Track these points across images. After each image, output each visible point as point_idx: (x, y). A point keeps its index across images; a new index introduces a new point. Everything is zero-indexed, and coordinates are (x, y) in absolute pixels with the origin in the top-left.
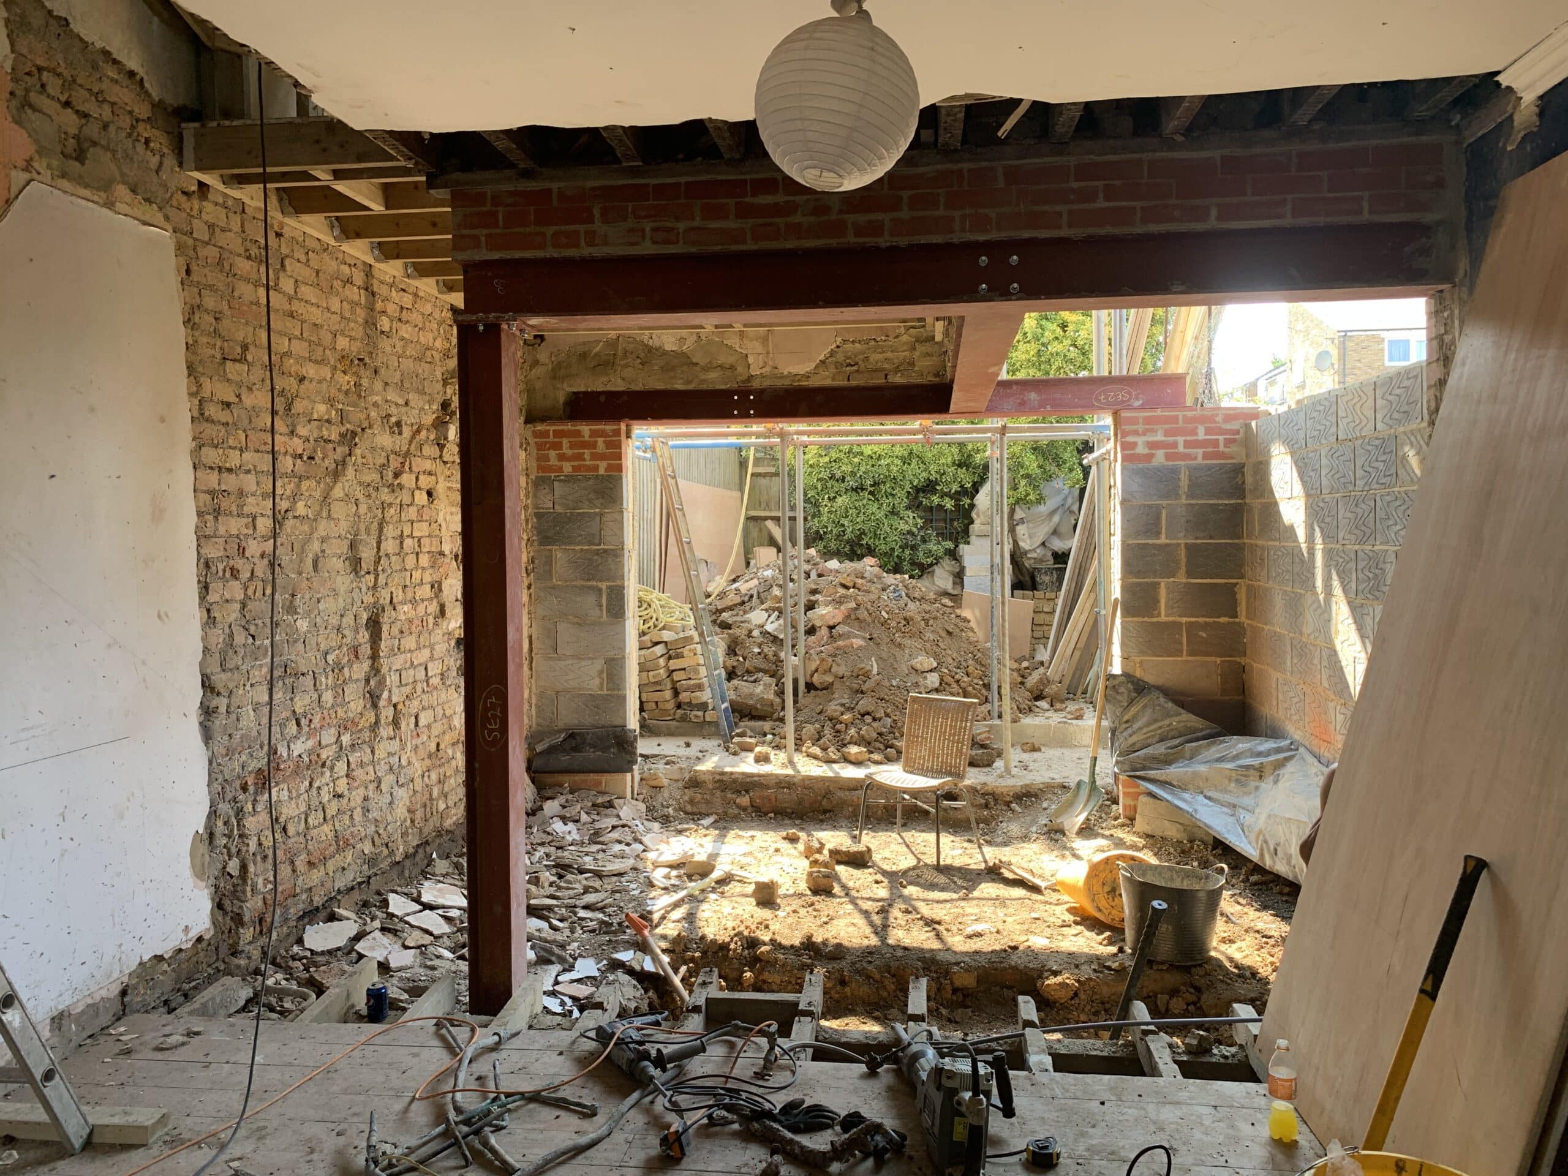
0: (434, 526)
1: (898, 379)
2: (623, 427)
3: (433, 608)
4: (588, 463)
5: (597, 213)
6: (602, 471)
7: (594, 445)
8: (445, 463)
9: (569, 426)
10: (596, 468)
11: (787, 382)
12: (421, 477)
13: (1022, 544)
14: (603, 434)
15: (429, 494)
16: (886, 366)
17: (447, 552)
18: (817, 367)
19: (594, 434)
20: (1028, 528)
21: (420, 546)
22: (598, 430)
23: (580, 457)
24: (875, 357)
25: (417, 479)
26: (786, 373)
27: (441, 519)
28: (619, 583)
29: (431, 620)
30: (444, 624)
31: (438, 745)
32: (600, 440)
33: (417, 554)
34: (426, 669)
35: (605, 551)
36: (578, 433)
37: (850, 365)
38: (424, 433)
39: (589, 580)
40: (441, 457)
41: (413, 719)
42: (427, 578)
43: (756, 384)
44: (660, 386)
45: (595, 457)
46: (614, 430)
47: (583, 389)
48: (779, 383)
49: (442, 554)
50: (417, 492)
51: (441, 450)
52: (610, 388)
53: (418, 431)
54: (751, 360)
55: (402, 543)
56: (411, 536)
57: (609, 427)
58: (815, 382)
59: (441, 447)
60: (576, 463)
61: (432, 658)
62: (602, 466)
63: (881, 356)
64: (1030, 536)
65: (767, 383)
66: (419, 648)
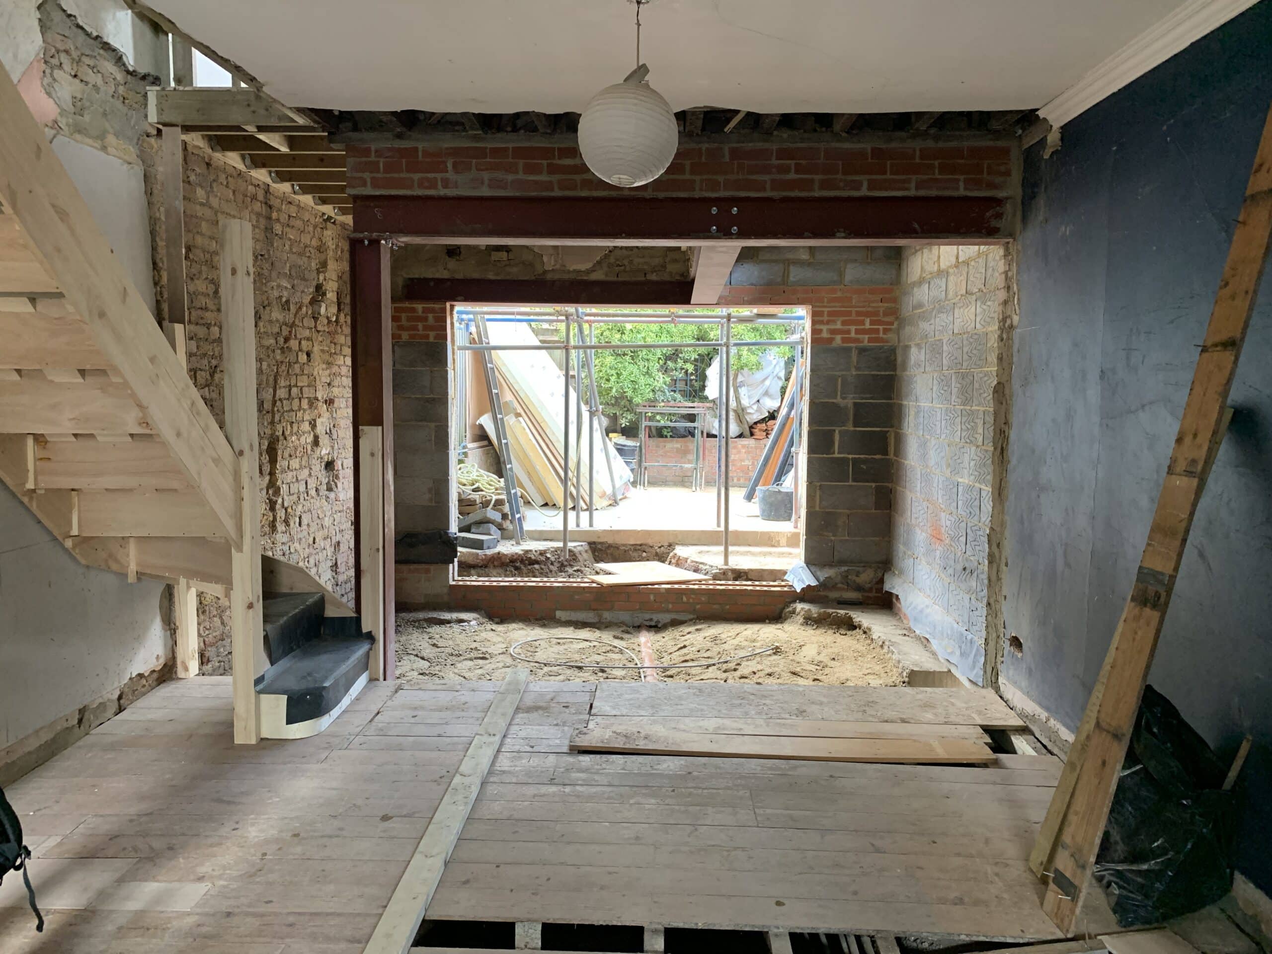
0: (312, 378)
1: (654, 277)
2: (448, 305)
3: (310, 439)
4: (421, 332)
5: (450, 165)
6: (431, 339)
7: (426, 319)
8: (318, 332)
9: (407, 305)
10: (427, 336)
11: (572, 276)
12: (303, 342)
14: (432, 311)
15: (308, 354)
16: (645, 267)
17: (320, 398)
18: (594, 266)
19: (425, 310)
20: (749, 391)
21: (302, 393)
22: (428, 308)
23: (415, 328)
24: (637, 261)
25: (300, 343)
26: (571, 269)
27: (315, 373)
28: (444, 423)
29: (309, 448)
30: (318, 451)
32: (430, 316)
33: (300, 399)
34: (306, 483)
35: (434, 399)
36: (414, 310)
37: (618, 265)
38: (304, 309)
39: (421, 421)
40: (315, 327)
41: (297, 520)
42: (307, 417)
43: (549, 277)
45: (426, 328)
46: (441, 308)
47: (417, 276)
48: (566, 277)
49: (317, 399)
50: (300, 353)
51: (316, 323)
52: (438, 276)
53: (300, 308)
54: (545, 259)
55: (290, 390)
56: (296, 386)
57: (437, 306)
59: (315, 319)
60: (412, 332)
61: (310, 475)
62: (432, 334)
63: (641, 260)
65: (557, 276)
66: (301, 468)
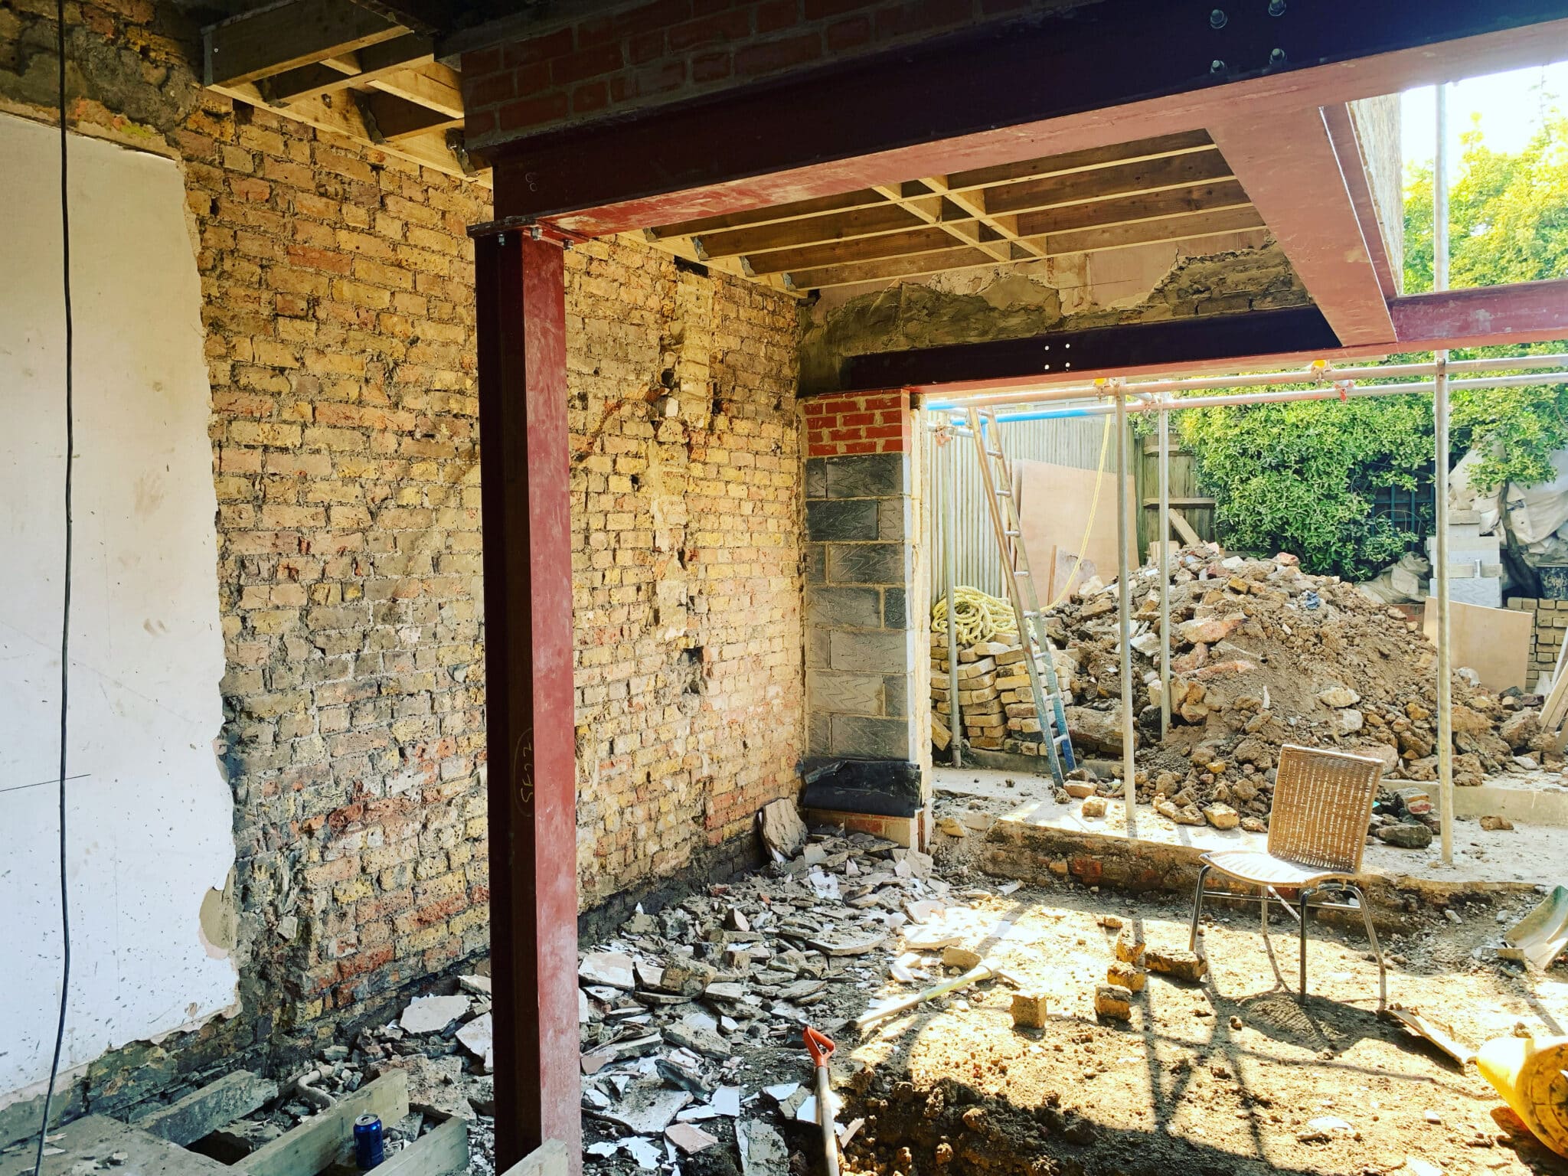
0: (641, 518)
1: (1268, 305)
2: (905, 395)
3: (643, 613)
4: (864, 440)
5: (625, 52)
6: (879, 450)
7: (870, 419)
8: (661, 444)
9: (843, 399)
10: (873, 446)
11: (1111, 322)
12: (621, 461)
13: (1519, 535)
14: (880, 404)
15: (635, 480)
16: (1250, 288)
17: (665, 548)
18: (1151, 298)
19: (871, 405)
20: (1530, 514)
21: (619, 541)
22: (874, 401)
23: (855, 434)
24: (1232, 278)
25: (615, 462)
26: (1109, 309)
27: (654, 509)
28: (898, 585)
29: (636, 630)
30: (658, 634)
31: (649, 775)
32: (877, 413)
33: (615, 550)
34: (628, 685)
35: (883, 546)
36: (853, 406)
37: (1198, 292)
38: (626, 410)
39: (865, 581)
40: (656, 436)
41: (606, 746)
42: (630, 578)
43: (1070, 327)
44: (950, 341)
45: (873, 433)
46: (893, 400)
47: (861, 353)
48: (1101, 323)
49: (656, 550)
50: (613, 479)
51: (656, 429)
52: (891, 348)
53: (619, 406)
54: (1062, 296)
55: (587, 538)
56: (605, 530)
57: (887, 397)
58: (1151, 318)
59: (656, 425)
60: (850, 442)
61: (637, 673)
62: (880, 442)
63: (1243, 276)
64: (1533, 525)
65: (1085, 325)
66: (615, 661)
